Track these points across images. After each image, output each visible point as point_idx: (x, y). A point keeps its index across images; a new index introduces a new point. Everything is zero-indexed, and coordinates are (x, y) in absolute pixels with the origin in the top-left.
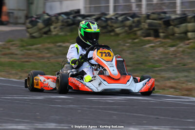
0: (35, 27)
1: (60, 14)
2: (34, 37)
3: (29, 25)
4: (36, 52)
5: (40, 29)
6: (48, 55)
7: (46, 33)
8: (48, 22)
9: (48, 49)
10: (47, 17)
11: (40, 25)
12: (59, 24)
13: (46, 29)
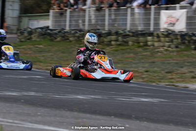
0: (23, 36)
1: (37, 28)
2: (21, 41)
3: (19, 34)
4: (23, 50)
5: (26, 37)
6: (30, 52)
7: (29, 39)
8: (30, 33)
9: (30, 49)
10: (30, 30)
11: (26, 34)
12: (37, 34)
13: (29, 37)
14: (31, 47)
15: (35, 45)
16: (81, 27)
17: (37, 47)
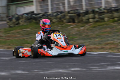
0: (11, 22)
1: (23, 14)
2: (11, 27)
3: (8, 21)
4: (12, 34)
5: (14, 23)
6: (19, 36)
7: (17, 24)
8: (18, 19)
9: (18, 32)
10: (17, 16)
11: (14, 20)
12: (24, 19)
14: (20, 31)
15: (23, 29)
16: (62, 9)
17: (25, 31)
